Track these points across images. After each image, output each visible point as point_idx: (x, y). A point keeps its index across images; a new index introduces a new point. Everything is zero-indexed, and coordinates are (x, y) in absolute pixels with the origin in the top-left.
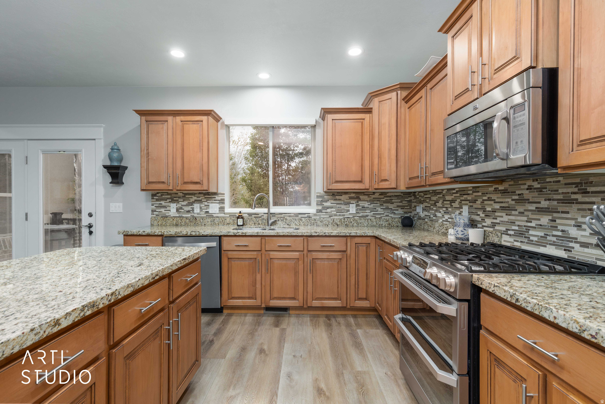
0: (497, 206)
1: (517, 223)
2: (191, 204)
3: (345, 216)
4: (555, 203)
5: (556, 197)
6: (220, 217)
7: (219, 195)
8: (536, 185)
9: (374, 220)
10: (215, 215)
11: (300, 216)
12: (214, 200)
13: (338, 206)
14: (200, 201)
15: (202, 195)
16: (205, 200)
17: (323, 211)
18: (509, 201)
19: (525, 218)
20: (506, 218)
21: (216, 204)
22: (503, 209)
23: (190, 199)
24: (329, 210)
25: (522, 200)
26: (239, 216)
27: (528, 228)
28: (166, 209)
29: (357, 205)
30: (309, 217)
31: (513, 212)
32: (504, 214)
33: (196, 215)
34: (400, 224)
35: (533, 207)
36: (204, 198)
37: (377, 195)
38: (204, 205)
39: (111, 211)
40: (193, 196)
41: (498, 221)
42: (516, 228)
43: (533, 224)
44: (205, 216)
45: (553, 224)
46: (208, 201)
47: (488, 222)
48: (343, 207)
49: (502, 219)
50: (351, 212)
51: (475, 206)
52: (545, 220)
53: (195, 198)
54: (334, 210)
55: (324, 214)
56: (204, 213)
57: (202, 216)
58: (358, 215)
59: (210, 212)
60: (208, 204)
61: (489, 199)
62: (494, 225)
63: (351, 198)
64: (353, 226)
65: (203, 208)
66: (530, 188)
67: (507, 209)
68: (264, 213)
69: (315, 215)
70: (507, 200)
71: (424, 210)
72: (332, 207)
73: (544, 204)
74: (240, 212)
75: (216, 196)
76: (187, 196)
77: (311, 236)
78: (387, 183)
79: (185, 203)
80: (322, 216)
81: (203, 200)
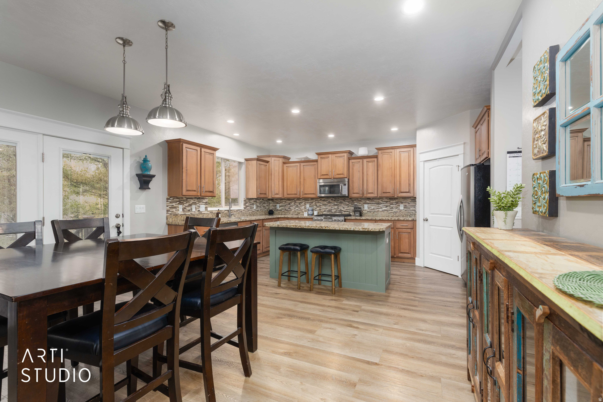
0: (321, 204)
1: (328, 208)
2: (190, 205)
3: (253, 211)
4: (338, 203)
5: (338, 202)
6: (206, 213)
7: (205, 199)
8: (334, 199)
9: (261, 212)
10: (203, 213)
11: (238, 211)
12: (203, 203)
13: (250, 205)
14: (195, 204)
15: (196, 199)
16: (198, 203)
17: (246, 208)
18: (326, 203)
19: (331, 207)
20: (324, 207)
21: (203, 205)
22: (323, 205)
23: (190, 202)
24: (248, 208)
25: (329, 203)
26: (218, 212)
27: (331, 210)
28: (176, 209)
29: (256, 205)
30: (241, 211)
31: (327, 206)
32: (324, 206)
33: (193, 213)
34: (268, 214)
35: (333, 204)
36: (197, 201)
37: (261, 200)
38: (197, 206)
39: (136, 212)
40: (191, 200)
41: (322, 208)
42: (328, 210)
43: (333, 208)
44: (198, 213)
45: (338, 208)
46: (199, 203)
47: (318, 209)
48: (252, 206)
49: (323, 208)
50: (254, 209)
51: (312, 204)
52: (336, 207)
53: (192, 201)
54: (249, 207)
55: (246, 210)
56: (197, 211)
57: (197, 213)
58: (256, 210)
59: (201, 211)
60: (199, 205)
61: (318, 202)
62: (320, 210)
63: (254, 201)
64: (255, 215)
65: (197, 208)
66: (332, 200)
67: (325, 205)
68: (225, 210)
69: (243, 210)
70: (325, 202)
71: (280, 206)
72: (248, 206)
73: (336, 203)
74: (219, 210)
75: (203, 200)
76: (188, 200)
77: (265, 219)
78: (278, 195)
79: (187, 205)
80: (246, 211)
81: (197, 203)
